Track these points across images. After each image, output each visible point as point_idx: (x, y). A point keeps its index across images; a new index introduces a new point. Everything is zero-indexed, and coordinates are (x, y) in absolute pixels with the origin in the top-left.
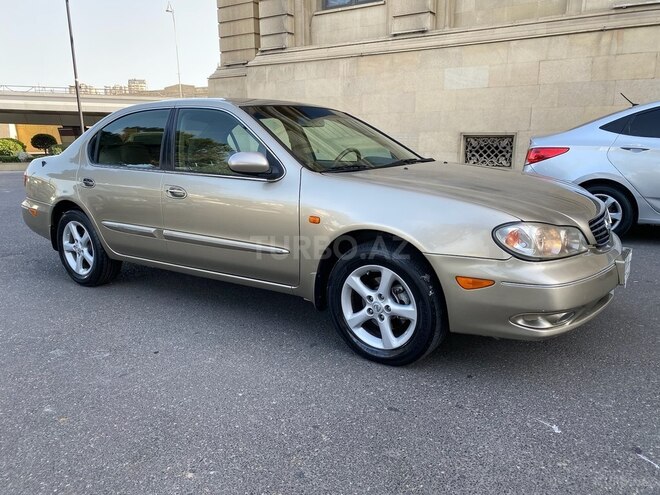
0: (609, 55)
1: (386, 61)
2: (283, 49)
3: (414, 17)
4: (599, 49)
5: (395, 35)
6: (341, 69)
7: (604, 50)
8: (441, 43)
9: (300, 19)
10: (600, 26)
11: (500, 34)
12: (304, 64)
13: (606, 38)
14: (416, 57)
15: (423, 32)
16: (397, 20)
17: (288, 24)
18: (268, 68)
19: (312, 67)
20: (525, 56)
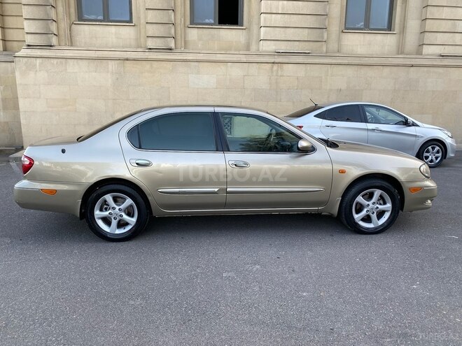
0: (277, 76)
1: (147, 65)
2: (51, 46)
3: (163, 39)
4: (272, 72)
5: (150, 49)
6: (110, 67)
7: (275, 74)
8: (185, 58)
9: (64, 25)
10: (272, 60)
11: (220, 57)
12: (76, 60)
13: (275, 67)
14: (169, 65)
15: (170, 49)
16: (150, 39)
17: (53, 27)
18: (38, 61)
19: (84, 63)
20: (236, 71)
